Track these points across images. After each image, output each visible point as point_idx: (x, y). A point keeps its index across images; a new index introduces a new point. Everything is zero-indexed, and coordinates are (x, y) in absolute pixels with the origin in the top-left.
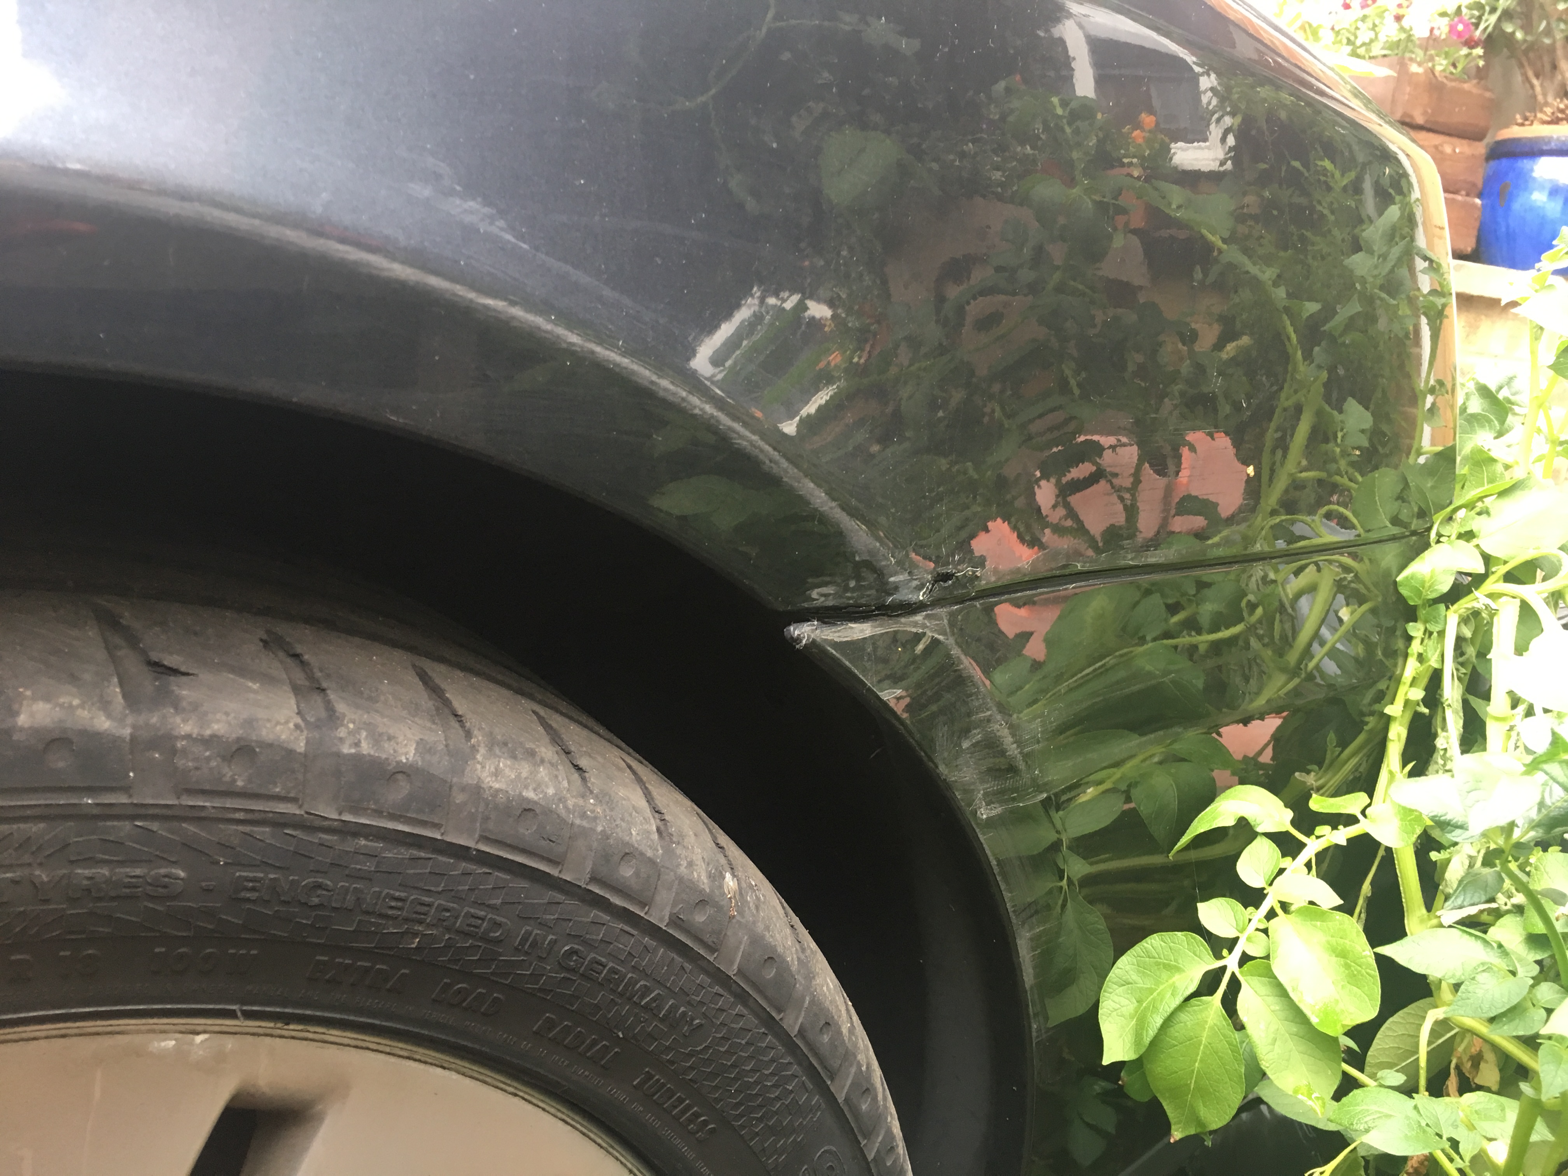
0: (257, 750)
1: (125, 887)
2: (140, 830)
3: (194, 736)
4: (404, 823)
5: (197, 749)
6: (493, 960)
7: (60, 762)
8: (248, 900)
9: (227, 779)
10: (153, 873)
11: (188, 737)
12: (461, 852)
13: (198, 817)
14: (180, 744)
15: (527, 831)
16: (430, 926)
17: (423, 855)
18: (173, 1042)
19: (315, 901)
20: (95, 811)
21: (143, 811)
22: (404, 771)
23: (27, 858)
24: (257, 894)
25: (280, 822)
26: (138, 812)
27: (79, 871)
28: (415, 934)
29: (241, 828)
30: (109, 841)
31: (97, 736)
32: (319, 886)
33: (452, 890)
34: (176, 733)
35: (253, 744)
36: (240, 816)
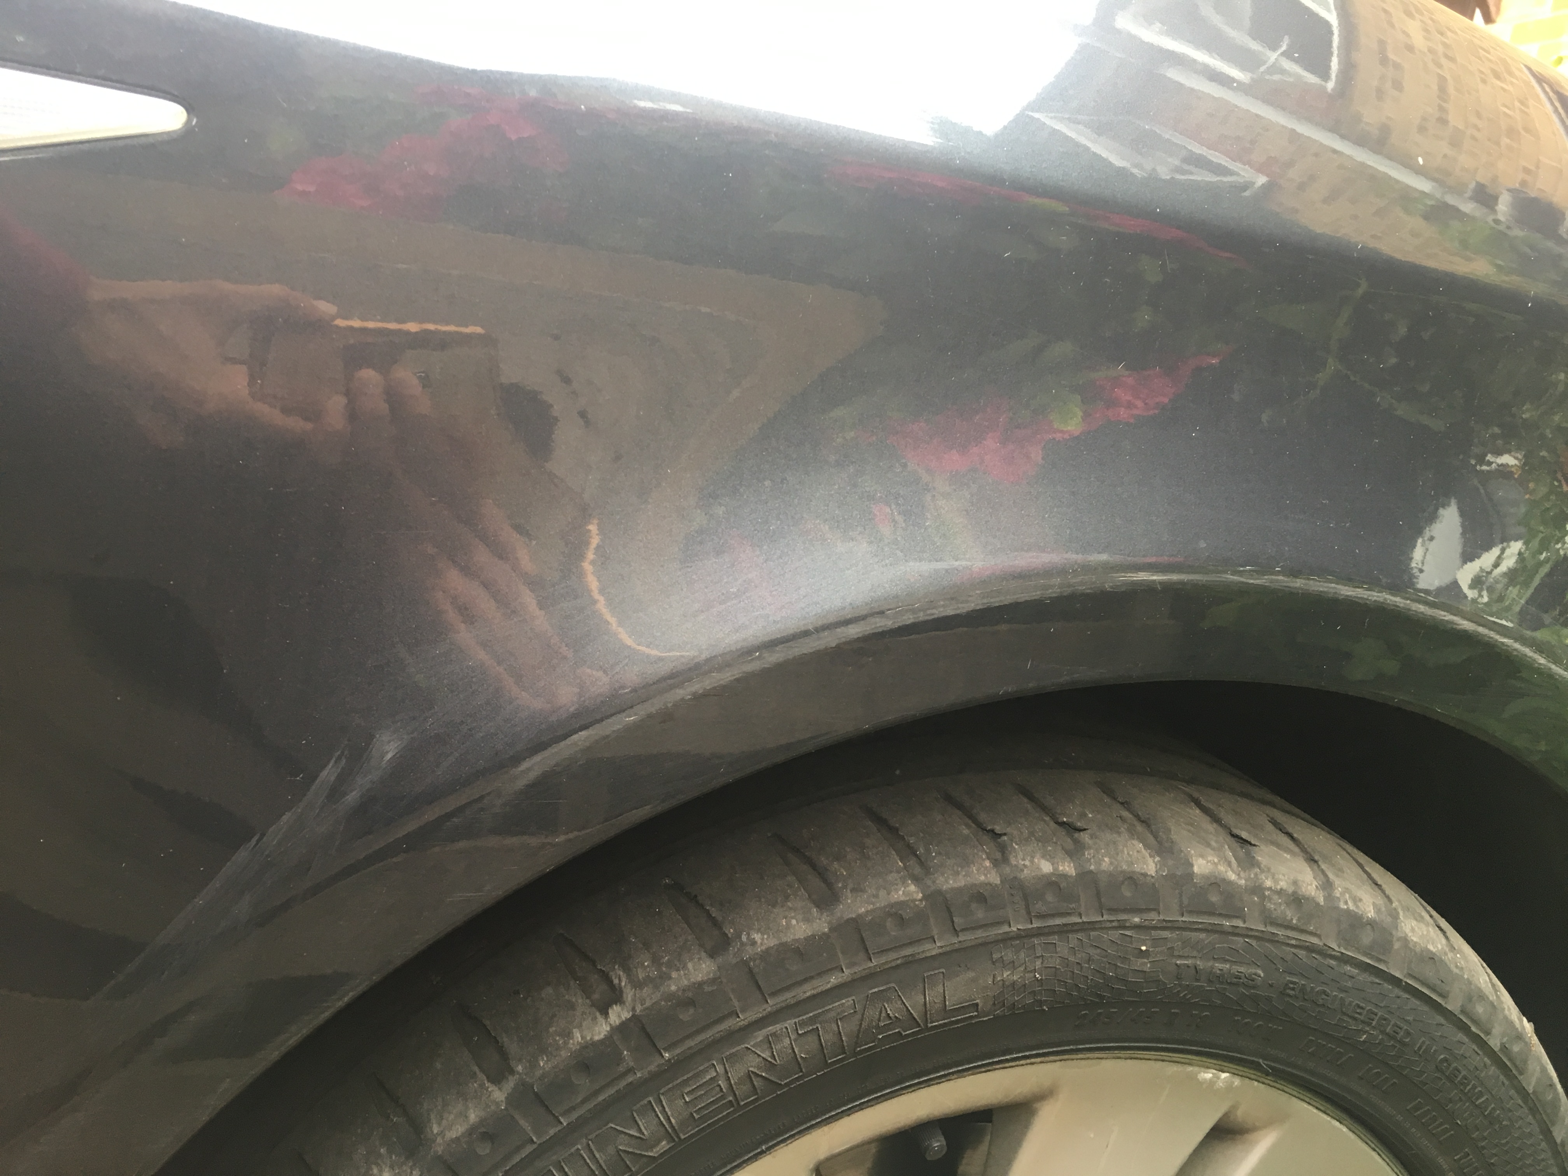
0: (1303, 901)
1: (1236, 978)
2: (1247, 944)
3: (1273, 888)
4: (1369, 958)
5: (1275, 897)
6: (1401, 1057)
7: (1214, 898)
8: (1289, 996)
9: (1289, 918)
10: (1249, 972)
11: (1270, 889)
12: (1396, 982)
13: (1273, 940)
14: (1267, 893)
15: (1429, 973)
16: (1374, 1028)
17: (1377, 981)
18: (1211, 1075)
19: (1321, 1002)
20: (1230, 930)
21: (1250, 933)
22: (1371, 923)
23: (1195, 953)
24: (1294, 993)
25: (1311, 949)
26: (1247, 933)
27: (1217, 965)
28: (1365, 1032)
29: (1293, 950)
30: (1232, 948)
31: (1230, 883)
32: (1324, 992)
33: (1389, 1007)
34: (1264, 886)
35: (1300, 897)
36: (1293, 942)
